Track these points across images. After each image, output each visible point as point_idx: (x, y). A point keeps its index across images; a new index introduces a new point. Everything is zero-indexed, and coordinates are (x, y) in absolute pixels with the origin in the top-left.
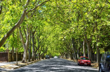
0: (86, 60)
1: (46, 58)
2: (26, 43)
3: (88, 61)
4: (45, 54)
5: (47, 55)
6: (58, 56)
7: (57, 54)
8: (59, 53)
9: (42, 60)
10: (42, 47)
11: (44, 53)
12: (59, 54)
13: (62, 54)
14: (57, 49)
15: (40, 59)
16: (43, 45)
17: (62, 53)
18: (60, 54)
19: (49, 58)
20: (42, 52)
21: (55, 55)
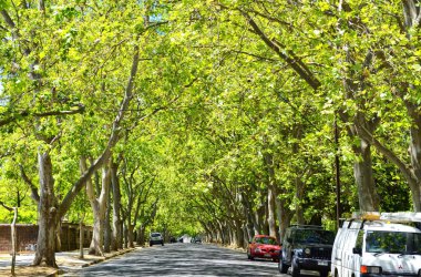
0: (270, 246)
1: (152, 243)
2: (101, 196)
3: (276, 247)
4: (148, 229)
5: (152, 230)
6: (194, 236)
7: (189, 227)
8: (199, 224)
9: (140, 248)
10: (139, 204)
11: (145, 225)
12: (199, 228)
13: (210, 227)
14: (189, 210)
15: (132, 246)
16: (142, 200)
17: (210, 223)
18: (202, 229)
19: (161, 242)
20: (139, 224)
21: (183, 233)
